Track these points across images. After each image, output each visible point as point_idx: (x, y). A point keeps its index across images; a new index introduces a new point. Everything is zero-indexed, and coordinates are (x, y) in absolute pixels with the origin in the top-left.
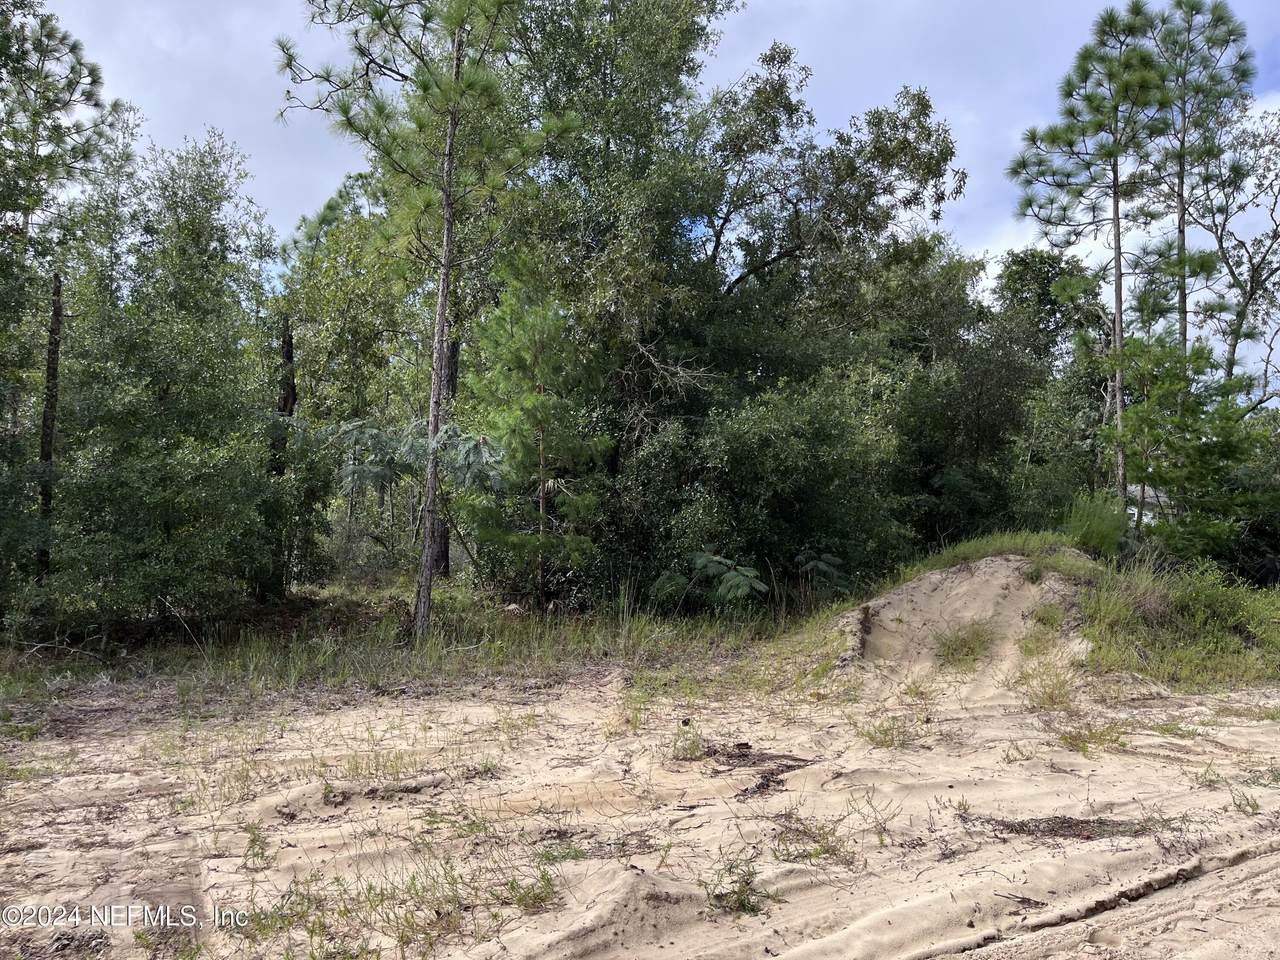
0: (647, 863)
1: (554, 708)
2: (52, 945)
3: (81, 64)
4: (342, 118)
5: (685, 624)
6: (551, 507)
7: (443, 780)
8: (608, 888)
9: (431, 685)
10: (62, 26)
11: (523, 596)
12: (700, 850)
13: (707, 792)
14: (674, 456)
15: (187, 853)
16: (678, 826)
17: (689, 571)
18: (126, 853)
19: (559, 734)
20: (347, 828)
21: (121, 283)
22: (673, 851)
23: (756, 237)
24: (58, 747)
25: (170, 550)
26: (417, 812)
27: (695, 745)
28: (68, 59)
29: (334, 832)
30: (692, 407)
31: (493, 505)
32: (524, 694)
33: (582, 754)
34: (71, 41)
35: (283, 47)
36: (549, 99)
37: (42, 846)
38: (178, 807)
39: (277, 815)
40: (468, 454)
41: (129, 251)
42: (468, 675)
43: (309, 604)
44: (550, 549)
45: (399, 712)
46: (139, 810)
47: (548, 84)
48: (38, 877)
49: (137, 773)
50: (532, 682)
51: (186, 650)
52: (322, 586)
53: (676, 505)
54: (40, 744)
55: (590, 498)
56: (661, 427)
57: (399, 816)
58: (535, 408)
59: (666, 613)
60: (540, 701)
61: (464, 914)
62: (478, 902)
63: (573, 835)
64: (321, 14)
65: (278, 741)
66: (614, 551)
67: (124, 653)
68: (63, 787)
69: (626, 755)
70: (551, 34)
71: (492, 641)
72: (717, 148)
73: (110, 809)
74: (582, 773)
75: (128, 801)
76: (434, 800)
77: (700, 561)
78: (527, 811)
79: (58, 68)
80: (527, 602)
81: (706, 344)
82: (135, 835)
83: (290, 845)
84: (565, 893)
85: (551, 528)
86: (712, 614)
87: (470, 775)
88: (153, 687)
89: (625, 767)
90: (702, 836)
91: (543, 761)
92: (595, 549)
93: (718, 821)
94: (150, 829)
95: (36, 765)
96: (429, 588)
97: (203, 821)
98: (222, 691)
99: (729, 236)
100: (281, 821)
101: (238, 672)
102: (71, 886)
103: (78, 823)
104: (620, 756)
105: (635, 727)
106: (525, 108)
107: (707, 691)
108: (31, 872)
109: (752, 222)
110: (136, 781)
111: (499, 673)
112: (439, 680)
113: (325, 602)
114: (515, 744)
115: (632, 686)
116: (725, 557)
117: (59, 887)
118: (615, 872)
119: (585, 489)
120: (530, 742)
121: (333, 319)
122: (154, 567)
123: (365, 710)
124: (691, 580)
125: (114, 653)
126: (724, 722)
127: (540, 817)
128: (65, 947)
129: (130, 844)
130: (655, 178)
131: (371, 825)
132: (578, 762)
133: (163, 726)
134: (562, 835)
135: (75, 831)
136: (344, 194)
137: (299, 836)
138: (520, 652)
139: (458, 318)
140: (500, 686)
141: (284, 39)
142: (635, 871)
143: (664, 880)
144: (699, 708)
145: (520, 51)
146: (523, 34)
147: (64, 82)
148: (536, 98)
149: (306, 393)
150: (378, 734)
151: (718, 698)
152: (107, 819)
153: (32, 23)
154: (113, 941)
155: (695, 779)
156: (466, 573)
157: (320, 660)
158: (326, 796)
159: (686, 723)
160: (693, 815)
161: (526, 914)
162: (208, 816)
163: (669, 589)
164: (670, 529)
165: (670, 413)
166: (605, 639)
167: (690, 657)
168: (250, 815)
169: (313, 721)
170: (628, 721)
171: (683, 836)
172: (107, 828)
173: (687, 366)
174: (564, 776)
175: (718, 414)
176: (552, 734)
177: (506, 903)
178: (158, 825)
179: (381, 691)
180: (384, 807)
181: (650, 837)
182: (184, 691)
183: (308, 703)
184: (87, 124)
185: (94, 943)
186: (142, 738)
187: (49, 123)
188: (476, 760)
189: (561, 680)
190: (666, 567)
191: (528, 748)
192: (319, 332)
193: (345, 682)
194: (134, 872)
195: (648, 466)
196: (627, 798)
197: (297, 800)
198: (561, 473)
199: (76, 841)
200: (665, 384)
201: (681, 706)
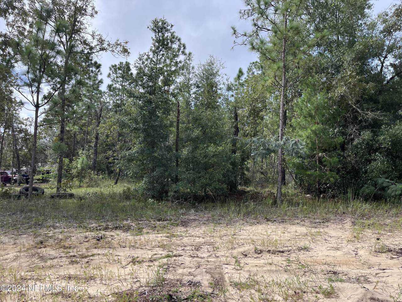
0: (370, 287)
1: (326, 230)
2: (187, 283)
3: (181, 44)
4: (251, 47)
5: (375, 204)
6: (321, 162)
7: (291, 250)
8: (355, 293)
9: (284, 219)
10: (176, 35)
11: (312, 192)
12: (389, 285)
13: (389, 264)
14: (368, 144)
15: (218, 262)
16: (379, 275)
17: (375, 185)
18: (203, 260)
19: (329, 239)
20: (262, 261)
21: (192, 102)
22: (379, 284)
23: (397, 62)
24: (183, 229)
25: (207, 176)
26: (284, 259)
27: (383, 248)
28: (178, 43)
29: (258, 262)
30: (375, 126)
31: (301, 162)
32: (315, 224)
33: (338, 247)
34: (178, 38)
35: (233, 28)
36: (316, 27)
37: (182, 256)
38: (215, 249)
39: (241, 254)
40: (293, 145)
41: (193, 94)
42: (295, 217)
43: (244, 192)
44: (321, 177)
45: (275, 227)
46: (205, 248)
47: (316, 22)
48: (182, 264)
49: (203, 238)
50: (318, 220)
51: (212, 204)
52: (247, 187)
53: (369, 161)
54: (179, 228)
55: (336, 159)
56: (362, 133)
57: (278, 259)
58: (316, 130)
59: (367, 200)
60: (321, 227)
61: (304, 294)
62: (308, 291)
63: (339, 274)
64: (243, 16)
65: (239, 233)
66: (344, 177)
67: (197, 204)
68: (185, 240)
69: (356, 249)
70: (316, 6)
71: (303, 206)
72: (381, 32)
73: (198, 247)
74: (339, 253)
75: (201, 245)
76: (289, 256)
77: (380, 181)
78: (321, 263)
79: (175, 46)
80: (313, 194)
81: (379, 103)
82: (205, 255)
83: (246, 264)
84: (339, 293)
85: (321, 170)
86: (386, 201)
87: (300, 249)
88: (205, 214)
89: (355, 253)
90: (390, 280)
91: (324, 247)
92: (338, 177)
93: (395, 275)
94: (208, 254)
95: (179, 234)
96: (281, 189)
97: (222, 253)
98: (223, 216)
99: (387, 63)
100: (243, 256)
101: (227, 211)
102: (190, 267)
103: (190, 250)
104: (353, 248)
105: (358, 239)
106: (308, 32)
107: (386, 229)
108: (180, 263)
109: (395, 57)
110: (203, 240)
111: (306, 217)
112: (286, 218)
113: (249, 192)
114: (314, 240)
115: (355, 225)
116: (390, 180)
117: (187, 267)
118: (357, 288)
119: (333, 156)
120: (319, 240)
121: (248, 107)
122: (203, 181)
123: (264, 226)
124: (376, 188)
125: (194, 204)
126: (394, 240)
127: (326, 266)
128: (190, 284)
129: (203, 258)
130: (358, 47)
131: (270, 261)
132: (337, 249)
133: (208, 225)
134: (335, 273)
135: (189, 252)
136: (249, 69)
137: (249, 261)
138: (313, 211)
139: (287, 103)
140: (307, 221)
141: (233, 26)
142: (365, 289)
143: (376, 293)
144: (383, 234)
145: (306, 14)
146: (307, 8)
147: (177, 50)
148: (312, 28)
149: (241, 129)
150: (269, 233)
151: (390, 231)
152: (197, 250)
153: (169, 34)
154: (203, 285)
155: (384, 259)
156: (292, 184)
157: (249, 209)
158: (255, 251)
159: (378, 239)
160: (385, 272)
161: (325, 298)
162: (223, 252)
163: (367, 191)
164: (367, 169)
165: (366, 129)
166: (343, 208)
167: (378, 216)
168: (234, 253)
169: (249, 228)
170: (355, 237)
171: (381, 279)
172: (197, 253)
173: (372, 111)
174: (332, 253)
175: (385, 128)
176: (327, 239)
177: (317, 293)
178: (210, 253)
179: (268, 220)
180: (273, 256)
181: (369, 278)
182: (213, 216)
183: (247, 222)
184: (183, 60)
185: (198, 284)
186: (204, 228)
187: (174, 61)
188: (302, 244)
189: (328, 221)
190: (366, 183)
191: (318, 242)
192: (244, 111)
193: (257, 216)
194: (206, 266)
195: (357, 148)
196: (358, 263)
197: (247, 251)
198: (325, 151)
199: (190, 255)
200: (363, 118)
201: (376, 233)
